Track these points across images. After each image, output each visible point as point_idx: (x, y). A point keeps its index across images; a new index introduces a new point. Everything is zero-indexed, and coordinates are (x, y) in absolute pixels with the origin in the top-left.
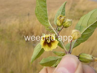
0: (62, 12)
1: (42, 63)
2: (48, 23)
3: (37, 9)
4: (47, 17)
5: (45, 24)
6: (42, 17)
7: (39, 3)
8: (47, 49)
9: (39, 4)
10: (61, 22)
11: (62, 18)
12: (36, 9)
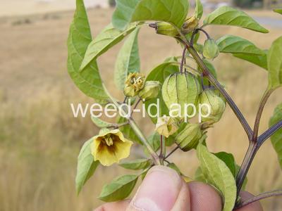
0: (133, 55)
1: (106, 195)
2: (103, 91)
3: (70, 60)
4: (97, 78)
5: (96, 94)
6: (86, 79)
7: (75, 47)
8: (107, 160)
9: (75, 50)
10: (135, 90)
11: (138, 80)
12: (68, 62)
